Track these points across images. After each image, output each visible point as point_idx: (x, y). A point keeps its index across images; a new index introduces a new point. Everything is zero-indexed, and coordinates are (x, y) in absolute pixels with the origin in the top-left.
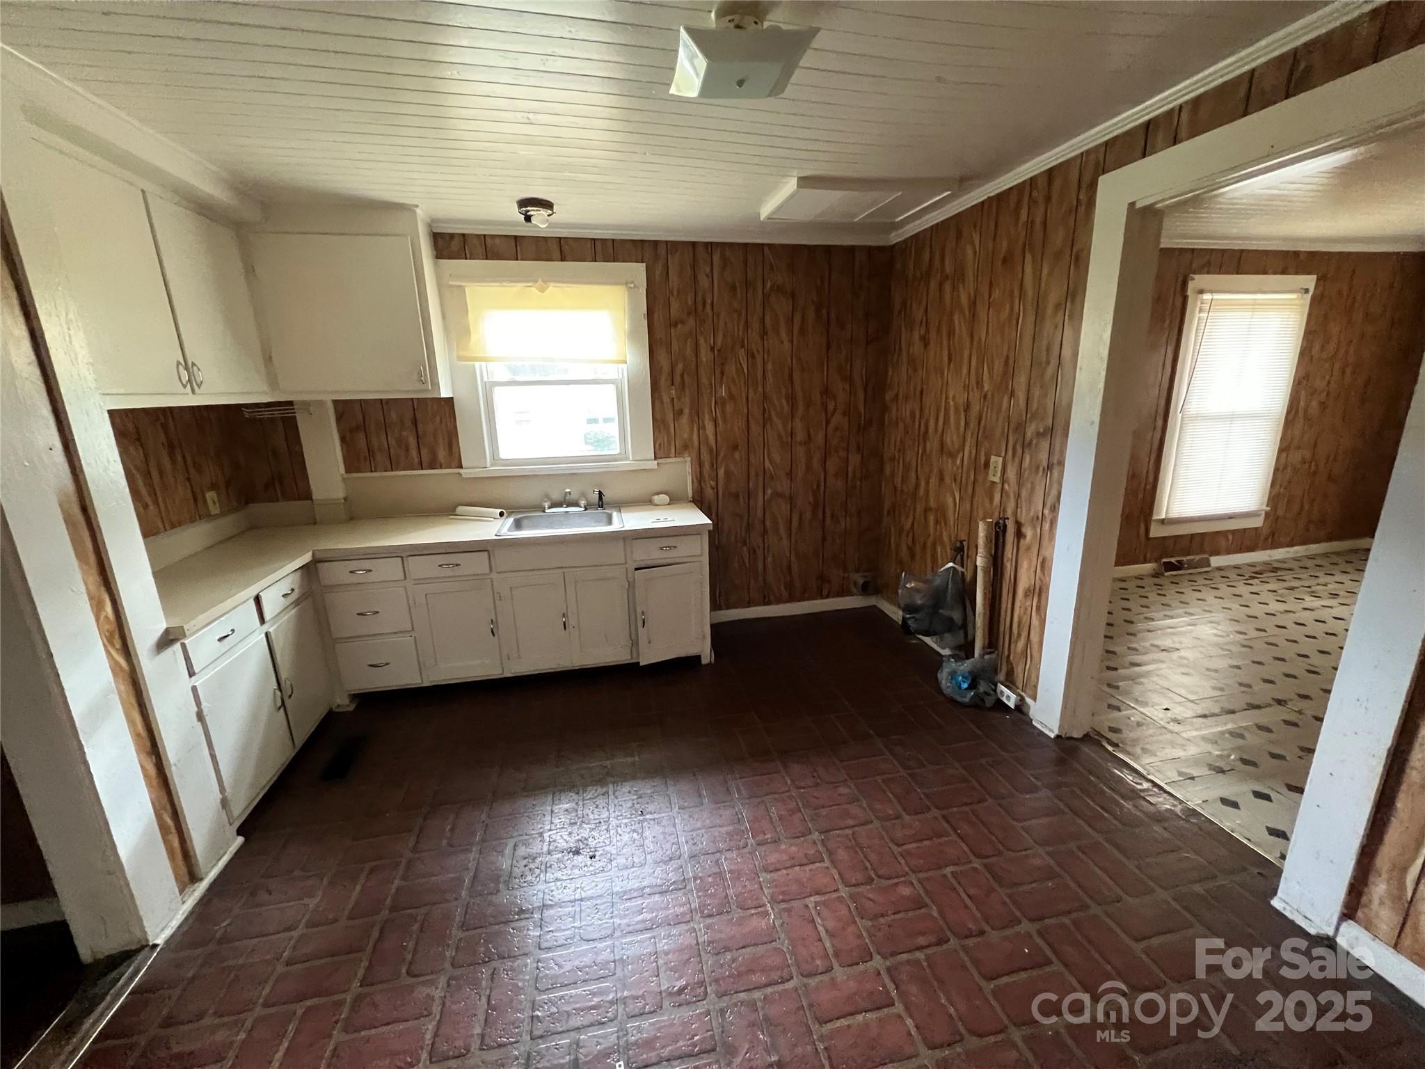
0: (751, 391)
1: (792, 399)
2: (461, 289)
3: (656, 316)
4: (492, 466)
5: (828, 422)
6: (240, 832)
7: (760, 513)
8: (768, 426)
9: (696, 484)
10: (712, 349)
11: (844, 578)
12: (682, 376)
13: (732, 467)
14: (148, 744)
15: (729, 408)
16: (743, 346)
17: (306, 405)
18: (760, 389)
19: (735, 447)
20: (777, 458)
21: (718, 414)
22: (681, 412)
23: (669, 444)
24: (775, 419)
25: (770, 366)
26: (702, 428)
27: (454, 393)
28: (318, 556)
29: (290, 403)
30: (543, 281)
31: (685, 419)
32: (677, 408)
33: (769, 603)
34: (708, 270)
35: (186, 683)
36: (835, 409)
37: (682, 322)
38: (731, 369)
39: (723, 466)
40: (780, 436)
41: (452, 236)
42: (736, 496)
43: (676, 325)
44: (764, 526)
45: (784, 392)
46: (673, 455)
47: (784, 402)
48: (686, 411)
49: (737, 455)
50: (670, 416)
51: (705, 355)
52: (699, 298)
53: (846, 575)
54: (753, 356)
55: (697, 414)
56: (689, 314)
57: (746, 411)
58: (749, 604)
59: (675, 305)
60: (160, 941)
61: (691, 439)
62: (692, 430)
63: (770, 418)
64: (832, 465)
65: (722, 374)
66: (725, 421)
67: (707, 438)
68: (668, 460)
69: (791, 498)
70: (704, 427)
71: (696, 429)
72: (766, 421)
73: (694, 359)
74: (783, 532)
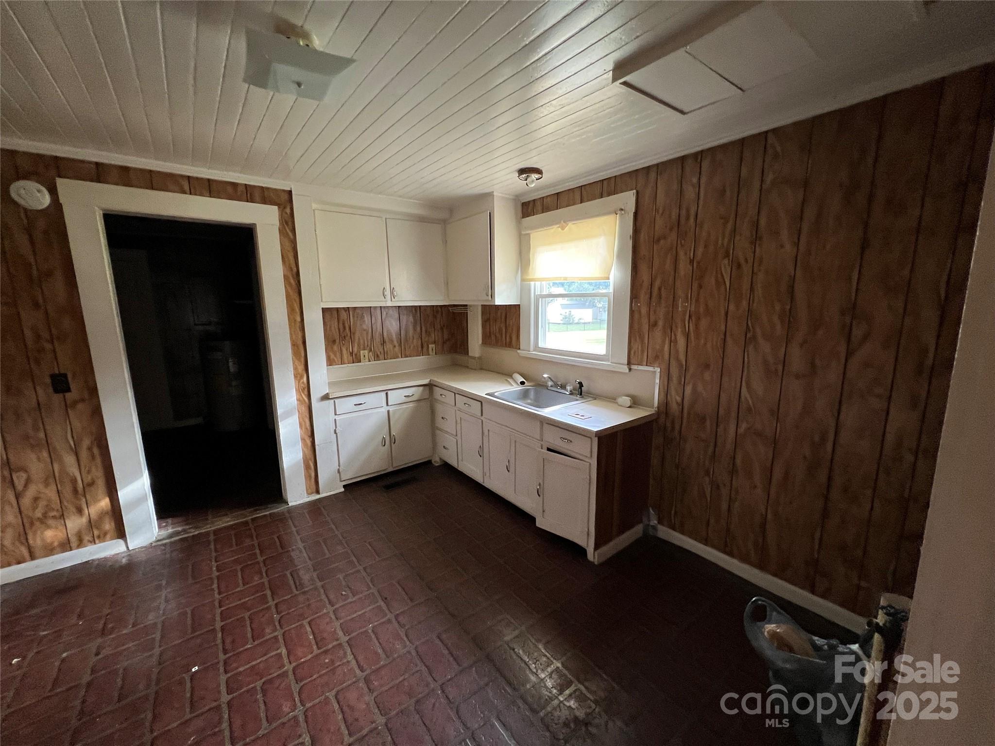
0: (732, 307)
1: (789, 319)
2: (529, 235)
3: (642, 235)
4: (534, 351)
5: (849, 354)
6: (344, 486)
7: (729, 446)
8: (751, 348)
9: (662, 394)
10: (692, 262)
11: (859, 587)
12: (660, 289)
13: (700, 388)
14: (310, 433)
15: (704, 323)
16: (727, 255)
17: (471, 306)
18: (745, 303)
19: (707, 366)
20: (758, 386)
21: (691, 328)
22: (655, 324)
23: (643, 351)
24: (761, 340)
25: (761, 276)
26: (673, 342)
27: (521, 302)
28: (432, 382)
29: (466, 305)
30: (564, 222)
31: (658, 333)
32: (652, 320)
33: (731, 554)
34: (695, 180)
35: (332, 417)
36: (866, 337)
37: (665, 238)
38: (710, 281)
39: (691, 384)
40: (765, 362)
41: (529, 202)
42: (703, 419)
43: (659, 240)
44: (734, 464)
45: (778, 307)
46: (645, 363)
47: (776, 319)
48: (660, 323)
49: (707, 376)
50: (646, 327)
51: (684, 267)
52: (684, 212)
53: (863, 584)
54: (739, 266)
55: (670, 326)
56: (671, 229)
57: (723, 328)
58: (706, 542)
59: (660, 222)
60: (290, 504)
61: (662, 350)
62: (664, 342)
63: (754, 337)
64: (851, 416)
65: (700, 287)
66: (697, 337)
67: (677, 352)
68: (640, 368)
69: (775, 442)
70: (676, 341)
71: (667, 342)
72: (749, 339)
73: (672, 273)
74: (757, 478)
